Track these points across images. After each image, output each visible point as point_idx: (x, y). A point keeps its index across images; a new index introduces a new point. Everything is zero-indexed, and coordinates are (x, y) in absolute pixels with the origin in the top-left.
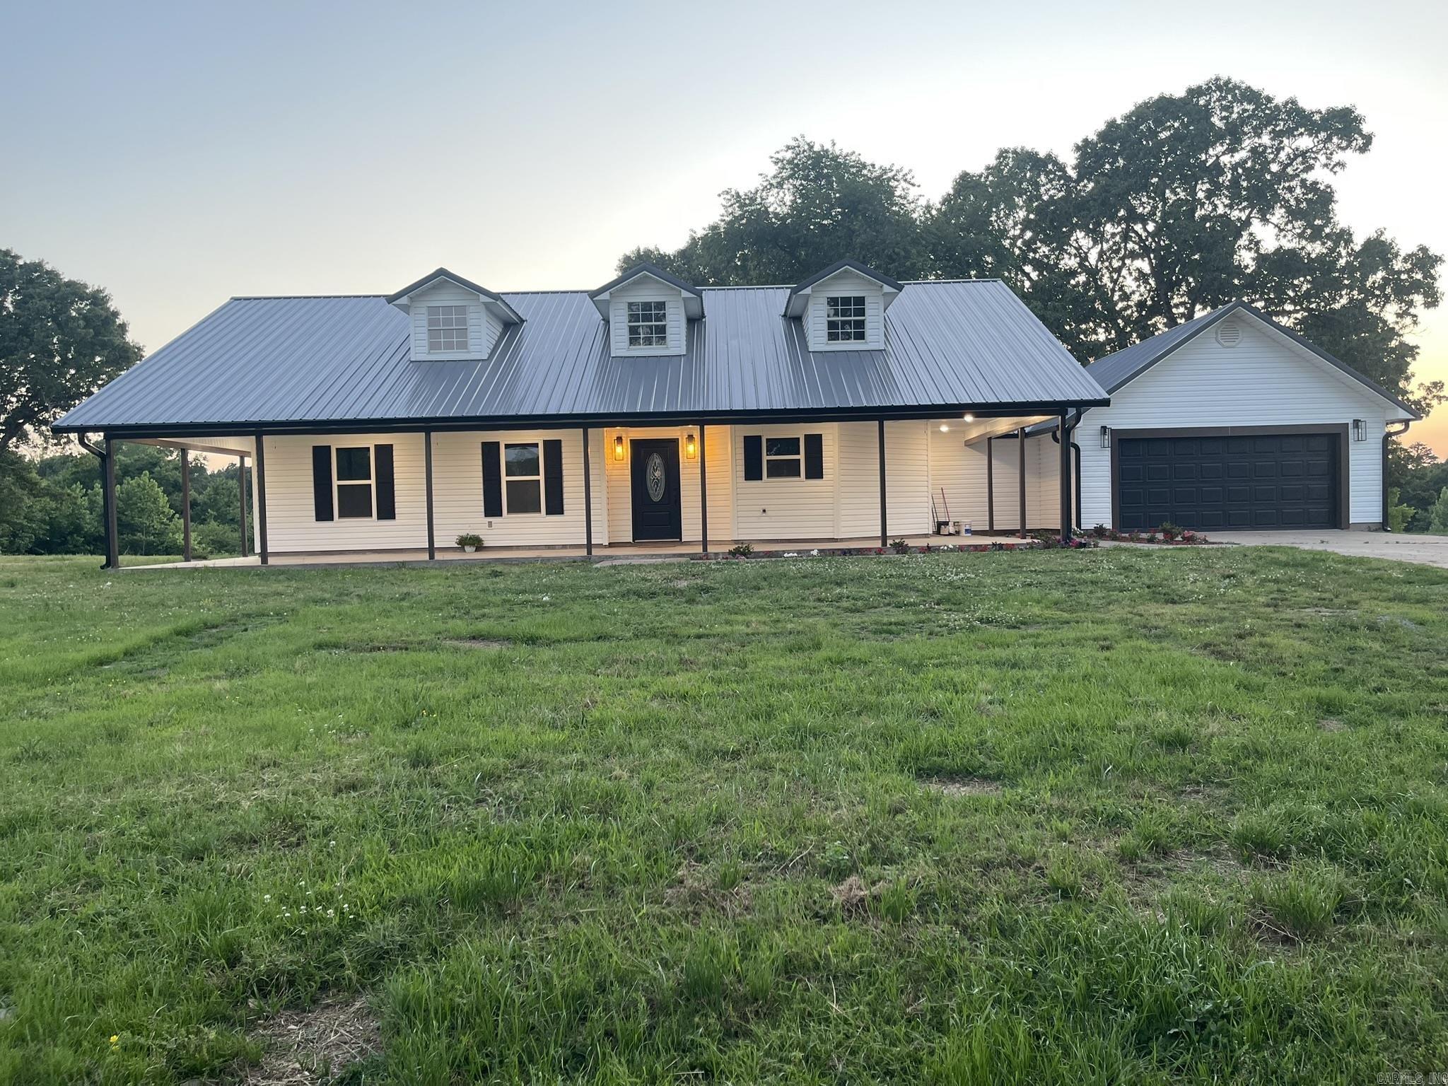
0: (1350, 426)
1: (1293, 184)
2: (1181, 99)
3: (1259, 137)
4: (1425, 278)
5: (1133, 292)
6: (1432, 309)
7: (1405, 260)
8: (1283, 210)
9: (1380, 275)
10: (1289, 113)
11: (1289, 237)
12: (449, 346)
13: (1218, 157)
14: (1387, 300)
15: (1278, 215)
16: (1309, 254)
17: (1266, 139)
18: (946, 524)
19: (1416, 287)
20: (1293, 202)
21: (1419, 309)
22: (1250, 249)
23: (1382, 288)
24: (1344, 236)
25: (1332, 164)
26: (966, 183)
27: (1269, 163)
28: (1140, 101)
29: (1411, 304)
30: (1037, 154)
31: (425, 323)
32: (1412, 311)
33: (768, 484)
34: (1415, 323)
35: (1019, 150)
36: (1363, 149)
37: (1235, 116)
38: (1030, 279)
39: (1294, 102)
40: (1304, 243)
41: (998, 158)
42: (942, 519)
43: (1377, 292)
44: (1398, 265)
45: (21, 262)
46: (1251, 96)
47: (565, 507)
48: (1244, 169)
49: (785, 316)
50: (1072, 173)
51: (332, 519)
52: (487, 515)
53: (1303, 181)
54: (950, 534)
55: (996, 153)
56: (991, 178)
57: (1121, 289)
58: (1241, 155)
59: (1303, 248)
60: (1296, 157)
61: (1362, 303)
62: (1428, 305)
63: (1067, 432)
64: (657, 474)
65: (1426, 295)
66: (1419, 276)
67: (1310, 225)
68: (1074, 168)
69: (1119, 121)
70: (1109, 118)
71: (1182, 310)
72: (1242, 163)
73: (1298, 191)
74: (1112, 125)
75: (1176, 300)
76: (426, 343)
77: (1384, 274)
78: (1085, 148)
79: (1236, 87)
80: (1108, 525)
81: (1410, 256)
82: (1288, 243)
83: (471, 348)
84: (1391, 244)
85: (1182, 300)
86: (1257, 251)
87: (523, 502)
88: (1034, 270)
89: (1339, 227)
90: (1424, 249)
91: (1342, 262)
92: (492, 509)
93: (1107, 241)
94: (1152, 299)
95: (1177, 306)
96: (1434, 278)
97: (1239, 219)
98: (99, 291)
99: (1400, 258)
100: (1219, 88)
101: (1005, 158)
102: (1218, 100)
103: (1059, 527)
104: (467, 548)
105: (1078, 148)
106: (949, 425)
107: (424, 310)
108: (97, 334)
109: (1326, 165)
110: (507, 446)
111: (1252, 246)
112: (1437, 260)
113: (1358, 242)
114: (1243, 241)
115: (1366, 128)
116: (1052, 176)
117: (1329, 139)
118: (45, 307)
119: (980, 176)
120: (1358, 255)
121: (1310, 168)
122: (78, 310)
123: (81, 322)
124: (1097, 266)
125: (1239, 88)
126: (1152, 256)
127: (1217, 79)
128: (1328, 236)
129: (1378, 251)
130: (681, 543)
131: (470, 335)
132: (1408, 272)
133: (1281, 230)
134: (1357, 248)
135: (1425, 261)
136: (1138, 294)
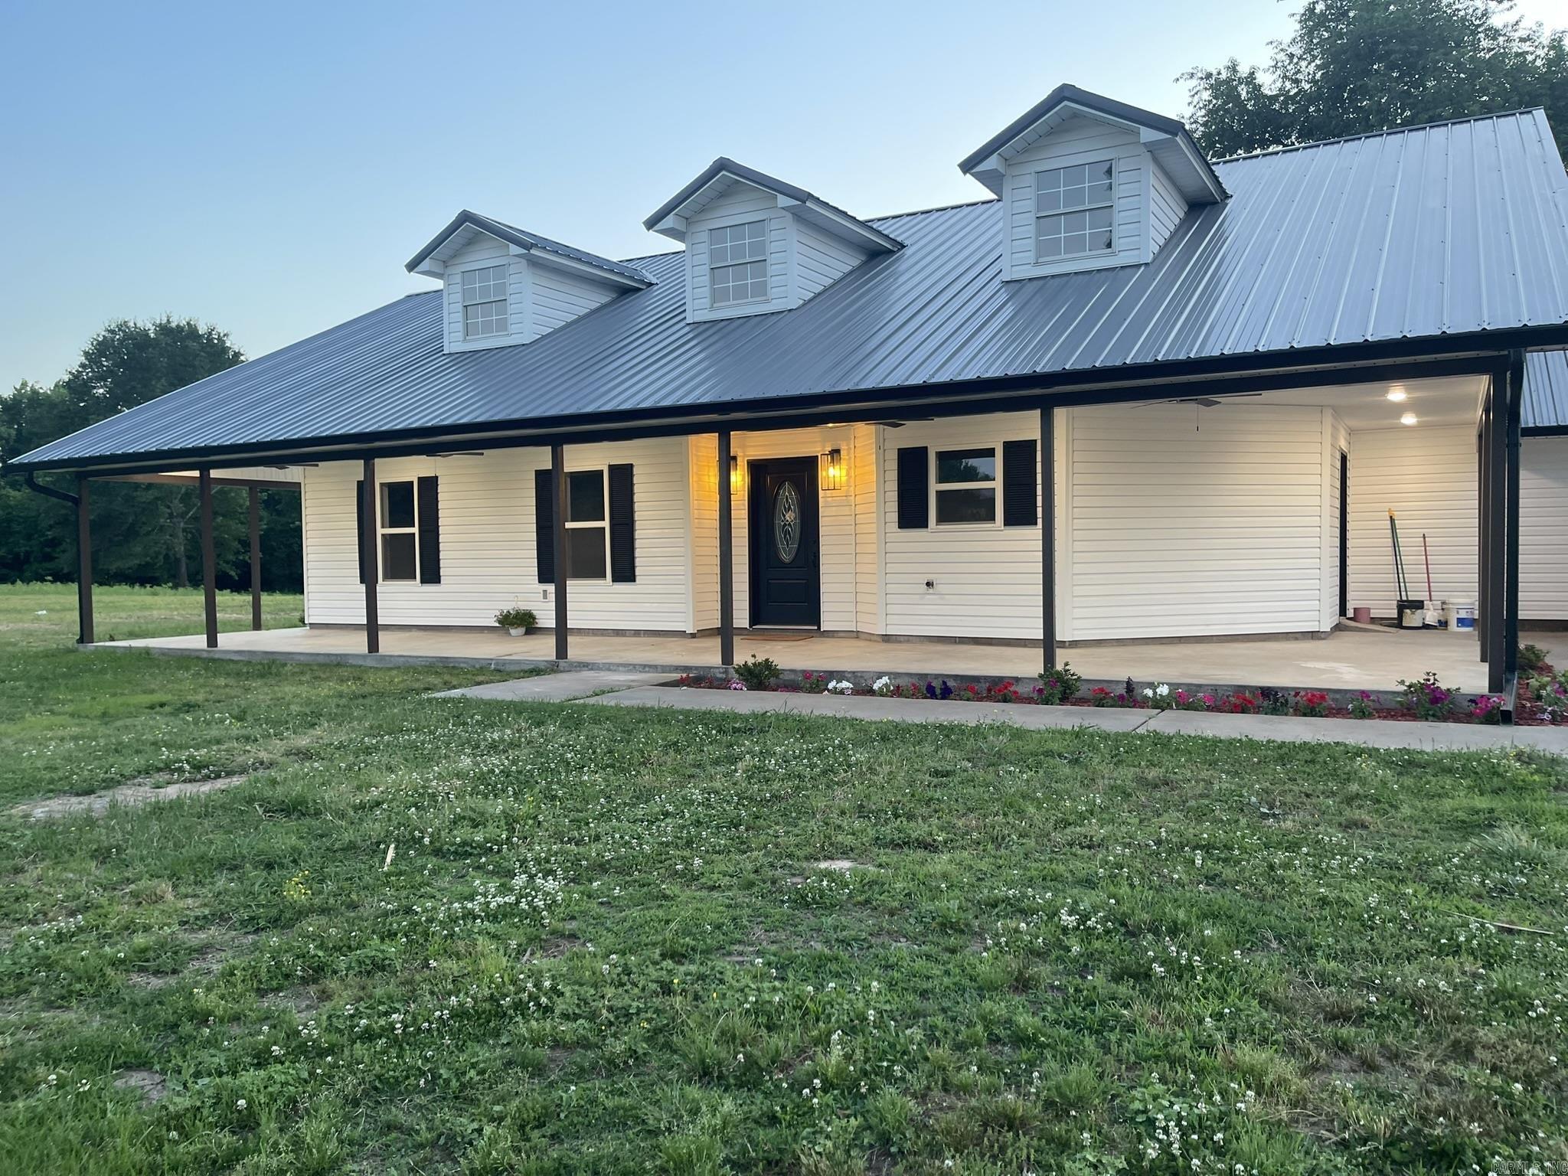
18: (1418, 605)
42: (1413, 596)
54: (1426, 627)
64: (790, 516)
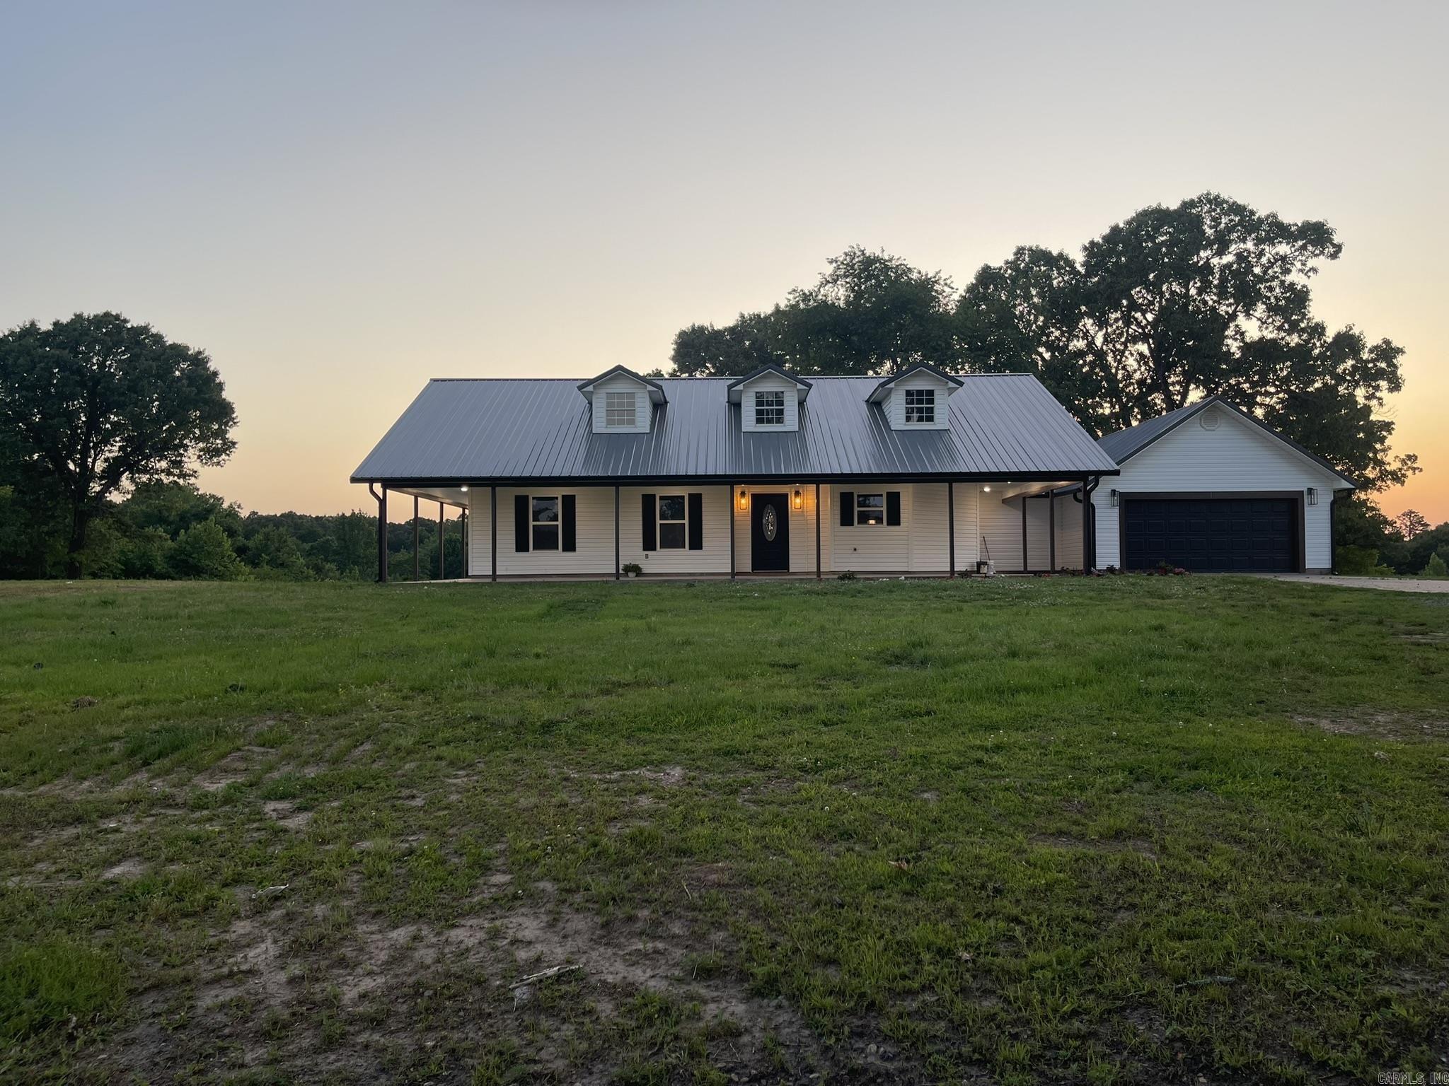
0: (1305, 493)
1: (1274, 284)
2: (1175, 211)
3: (1244, 243)
4: (1388, 366)
5: (1135, 371)
6: (1395, 393)
7: (1371, 351)
8: (1264, 307)
9: (1350, 363)
10: (1270, 225)
11: (1271, 329)
12: (621, 422)
13: (1208, 259)
14: (1357, 385)
15: (1260, 309)
16: (1288, 344)
17: (1250, 245)
19: (1380, 374)
20: (1273, 300)
21: (1384, 394)
22: (1236, 340)
23: (1352, 374)
24: (1319, 330)
25: (1307, 269)
26: (987, 276)
27: (1253, 266)
28: (1140, 209)
29: (1377, 388)
30: (1050, 253)
31: (604, 405)
32: (1378, 394)
33: (857, 528)
34: (1381, 404)
35: (1034, 248)
36: (1334, 256)
37: (1222, 226)
38: (1043, 359)
39: (1274, 216)
40: (1283, 334)
41: (1016, 254)
43: (1348, 378)
44: (1365, 356)
45: (129, 326)
46: (1237, 209)
47: (704, 544)
48: (1231, 272)
49: (867, 401)
50: (1082, 270)
51: (528, 550)
52: (645, 549)
53: (1283, 282)
55: (1015, 250)
56: (1009, 271)
57: (1124, 368)
58: (1228, 258)
59: (1283, 339)
60: (1276, 261)
61: (1335, 387)
62: (1391, 390)
63: (1088, 494)
65: (1390, 381)
66: (1383, 365)
67: (1287, 320)
68: (1082, 266)
69: (1121, 225)
70: (1113, 224)
71: (1178, 388)
72: (1229, 265)
73: (1277, 290)
74: (1115, 230)
75: (1173, 379)
76: (604, 420)
77: (1353, 362)
78: (1092, 249)
79: (1225, 201)
80: (1117, 566)
81: (1376, 347)
82: (1270, 334)
83: (638, 424)
84: (1359, 337)
85: (1178, 379)
86: (1243, 340)
87: (672, 540)
88: (1047, 351)
89: (1314, 321)
90: (1387, 342)
91: (1316, 351)
92: (649, 545)
93: (1111, 326)
94: (1152, 378)
95: (1173, 384)
96: (1396, 367)
97: (1227, 313)
98: (200, 353)
99: (1366, 350)
100: (1210, 201)
101: (1021, 254)
102: (1209, 212)
103: (1082, 568)
104: (630, 574)
105: (1085, 249)
106: (991, 487)
107: (604, 396)
108: (200, 391)
109: (1301, 271)
110: (661, 498)
111: (1238, 336)
112: (1400, 351)
113: (1330, 336)
114: (1230, 332)
115: (1337, 239)
116: (1063, 271)
117: (1304, 247)
118: (151, 367)
119: (1000, 269)
120: (1330, 347)
121: (1288, 271)
122: (182, 371)
123: (184, 381)
124: (1102, 348)
125: (1227, 202)
126: (1151, 341)
127: (1208, 194)
128: (1303, 330)
129: (1348, 343)
130: (789, 573)
131: (638, 414)
132: (1373, 361)
133: (1263, 323)
134: (1329, 340)
135: (1388, 352)
136: (1139, 372)
